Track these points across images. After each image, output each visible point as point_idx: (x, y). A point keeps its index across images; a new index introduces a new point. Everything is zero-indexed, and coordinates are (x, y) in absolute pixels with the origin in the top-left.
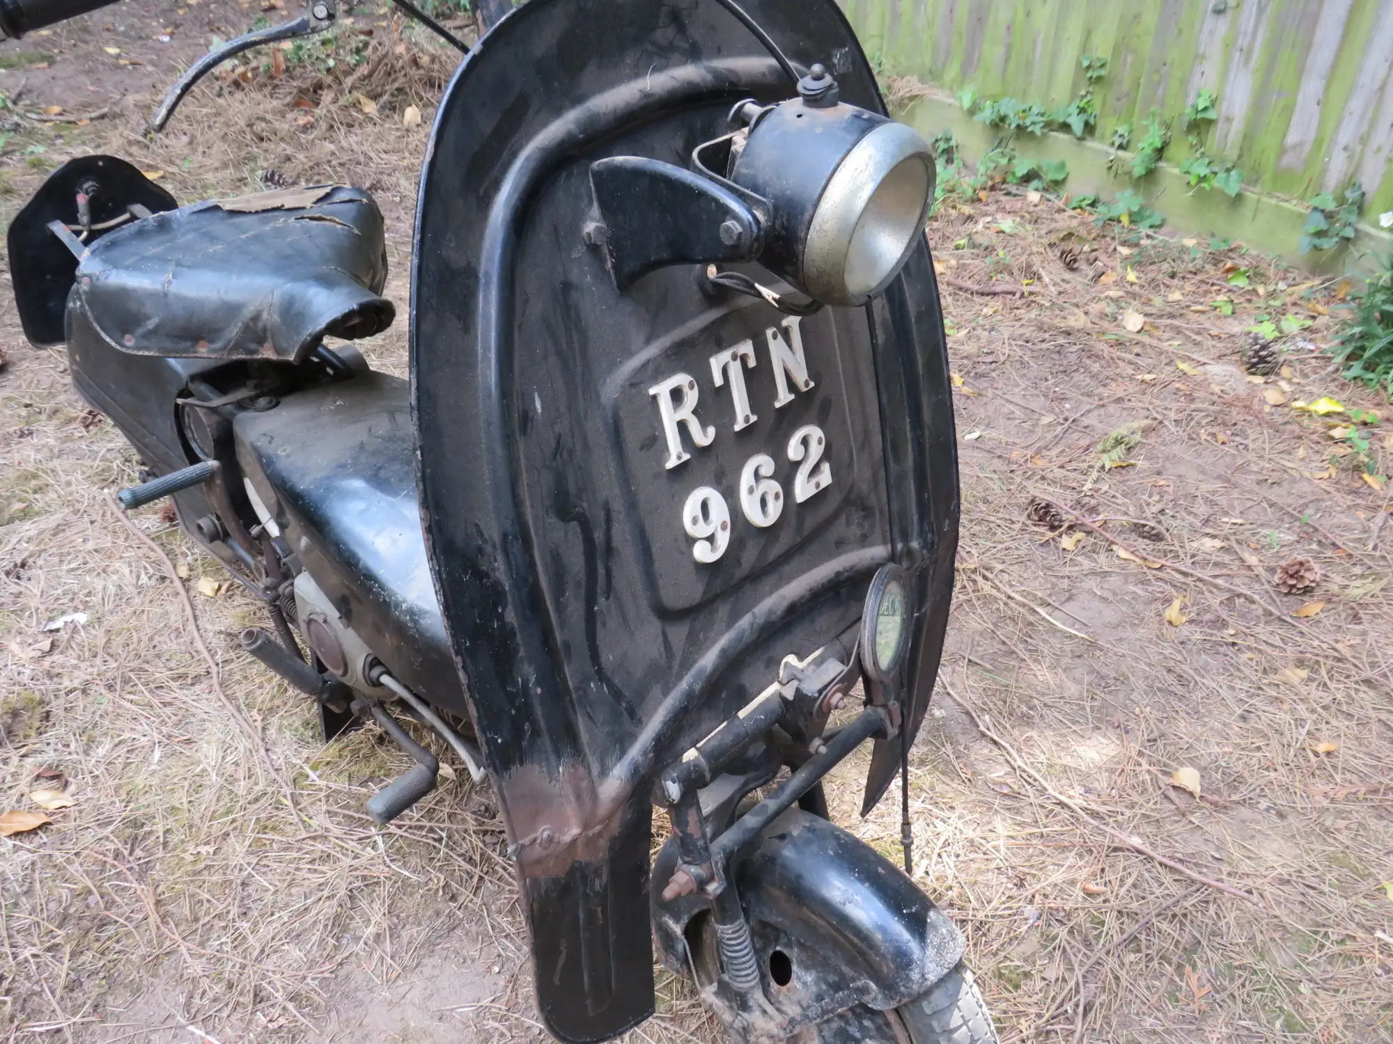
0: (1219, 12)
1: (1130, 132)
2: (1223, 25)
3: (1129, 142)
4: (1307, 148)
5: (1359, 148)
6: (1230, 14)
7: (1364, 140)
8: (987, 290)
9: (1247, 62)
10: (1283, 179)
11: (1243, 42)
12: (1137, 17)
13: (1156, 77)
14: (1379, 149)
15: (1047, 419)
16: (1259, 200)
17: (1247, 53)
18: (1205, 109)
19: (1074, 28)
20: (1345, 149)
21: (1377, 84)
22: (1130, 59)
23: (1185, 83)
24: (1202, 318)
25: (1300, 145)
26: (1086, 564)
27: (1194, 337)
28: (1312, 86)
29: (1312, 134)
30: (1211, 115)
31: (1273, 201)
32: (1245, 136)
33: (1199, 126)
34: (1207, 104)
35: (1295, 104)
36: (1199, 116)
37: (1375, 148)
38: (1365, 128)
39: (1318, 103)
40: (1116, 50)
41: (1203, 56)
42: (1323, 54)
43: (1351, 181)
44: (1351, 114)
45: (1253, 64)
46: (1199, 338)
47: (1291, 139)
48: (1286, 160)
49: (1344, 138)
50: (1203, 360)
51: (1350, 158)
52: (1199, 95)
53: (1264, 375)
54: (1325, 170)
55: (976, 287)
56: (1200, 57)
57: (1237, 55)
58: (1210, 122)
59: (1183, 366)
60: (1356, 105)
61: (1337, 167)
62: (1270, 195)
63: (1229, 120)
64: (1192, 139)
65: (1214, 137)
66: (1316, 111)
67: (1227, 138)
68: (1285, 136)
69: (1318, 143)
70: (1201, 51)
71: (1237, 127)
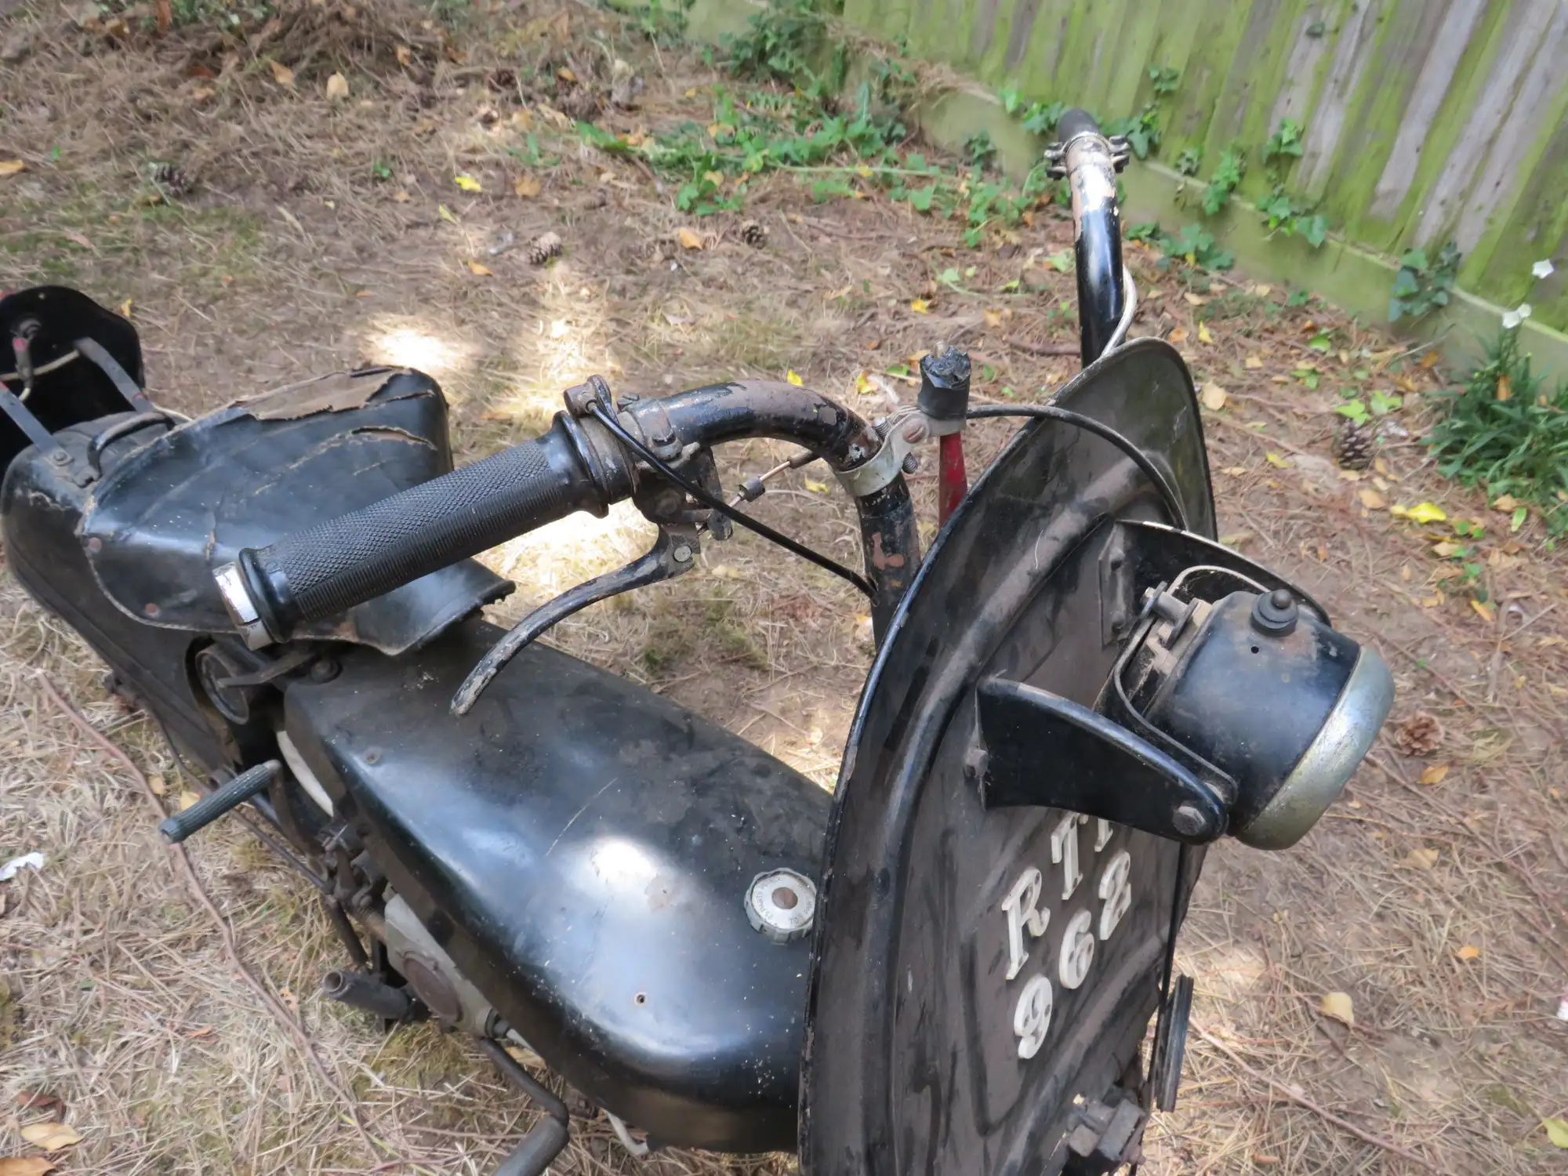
0: (1314, 34)
1: (1200, 157)
2: (1317, 50)
3: (1198, 169)
4: (1400, 197)
5: (1458, 204)
6: (1325, 40)
7: (1465, 196)
8: (1048, 350)
9: (1341, 95)
10: (1369, 228)
11: (1339, 72)
12: (1218, 28)
13: (1235, 99)
14: (1480, 208)
16: (1342, 250)
17: (1342, 86)
18: (1290, 143)
19: (1143, 32)
20: (1443, 203)
21: (1485, 137)
22: (1206, 74)
23: (1267, 110)
24: (1284, 392)
25: (1391, 194)
27: (1278, 416)
28: (1412, 132)
29: (1407, 183)
30: (1296, 149)
31: (1358, 253)
32: (1332, 176)
33: (1281, 160)
34: (1293, 136)
35: (1392, 147)
36: (1283, 150)
37: (1476, 206)
38: (1467, 183)
39: (1418, 150)
40: (1191, 65)
41: (1291, 82)
42: (1428, 98)
43: (1445, 240)
44: (1453, 166)
45: (1348, 98)
46: (1283, 417)
47: (1384, 186)
48: (1375, 208)
49: (1443, 191)
50: (1292, 449)
51: (1447, 214)
52: (1283, 126)
53: (1358, 469)
54: (1417, 225)
55: (1036, 347)
56: (1287, 83)
57: (1331, 86)
58: (1292, 158)
59: (1273, 458)
60: (1460, 157)
61: (1432, 221)
62: (1354, 244)
63: (1314, 156)
64: (1271, 173)
65: (1295, 176)
66: (1414, 158)
67: (1309, 177)
68: (1376, 182)
69: (1413, 195)
70: (1290, 75)
71: (1322, 165)
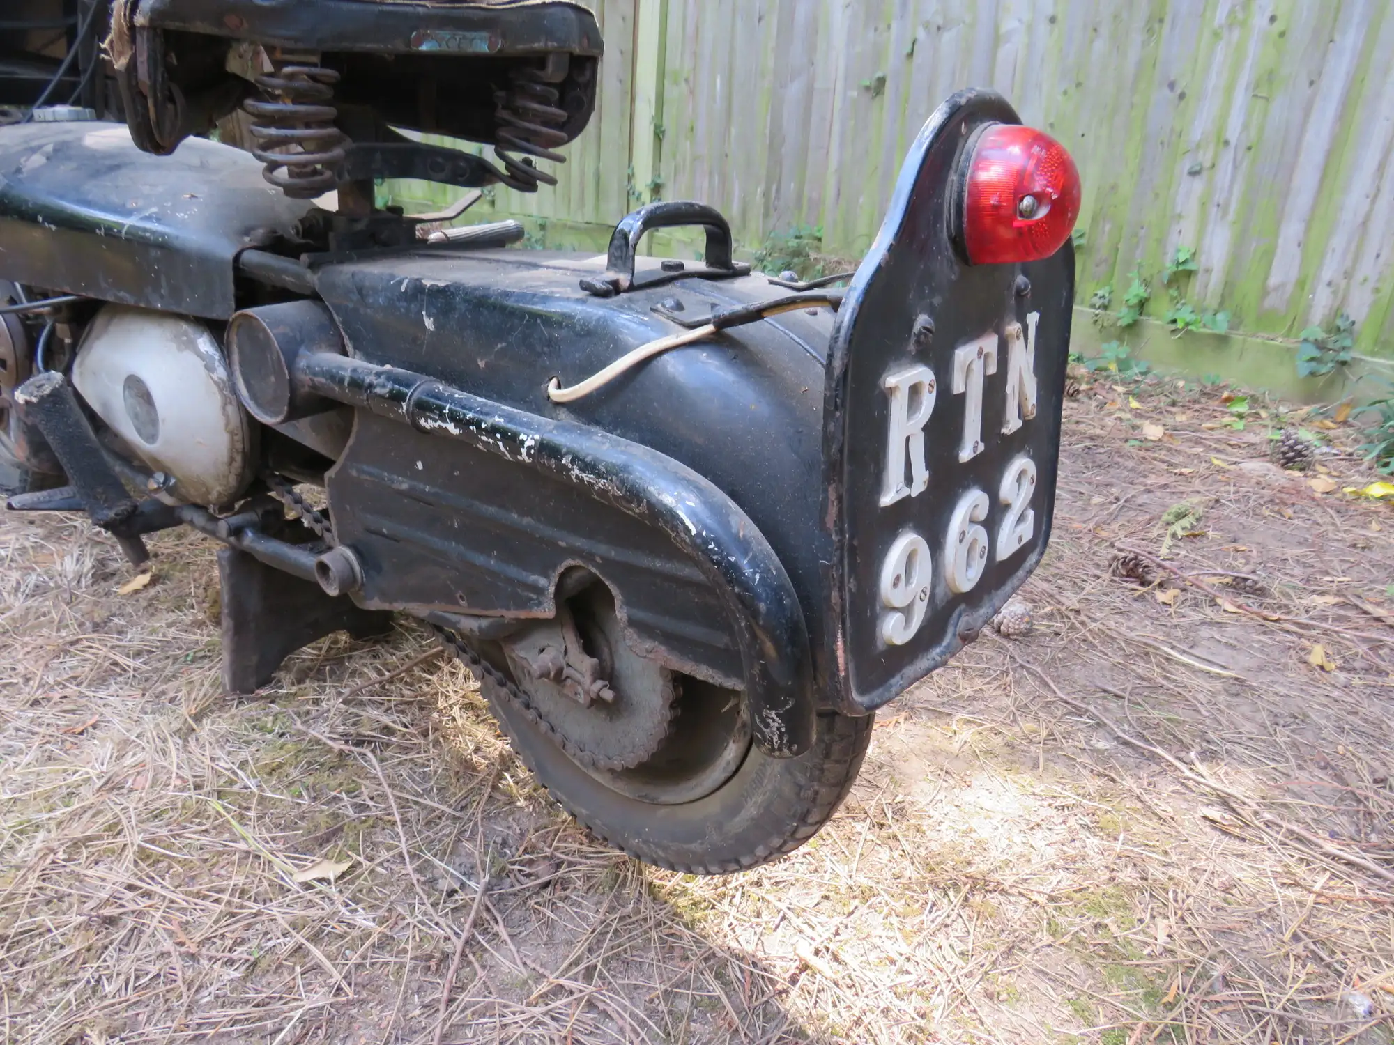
0: (1194, 173)
1: (1111, 292)
2: (1198, 185)
3: (1110, 301)
4: (1290, 288)
5: (1343, 283)
6: (1205, 174)
7: (1348, 275)
9: (1224, 216)
10: (1266, 319)
11: (1219, 197)
12: (1114, 188)
13: (1134, 240)
14: (1365, 280)
15: (1097, 500)
16: (1244, 341)
17: (1223, 208)
18: (1185, 262)
20: (1329, 284)
21: (1360, 220)
22: (1108, 226)
23: (1161, 242)
25: (1282, 285)
26: (1196, 617)
28: (1292, 230)
29: (1294, 274)
30: (1191, 266)
31: (1259, 340)
32: (1226, 283)
33: (1182, 276)
34: (1188, 256)
35: (1275, 247)
36: (1181, 268)
37: (1361, 279)
38: (1348, 263)
39: (1299, 245)
40: (1095, 223)
41: (1180, 216)
43: (1337, 312)
44: (1334, 250)
45: (1231, 216)
47: (1273, 281)
48: (1268, 303)
49: (1327, 275)
50: (1234, 460)
51: (1335, 293)
52: (1178, 251)
53: (1301, 470)
54: (1310, 306)
56: (1176, 218)
57: (1215, 209)
58: (1189, 274)
59: (1218, 462)
60: (1338, 241)
61: (1322, 303)
62: (1253, 335)
63: (1208, 271)
64: (1173, 292)
65: (1195, 286)
66: (1297, 252)
67: (1209, 286)
68: (1266, 278)
69: (1301, 284)
70: (1178, 210)
71: (1216, 280)
